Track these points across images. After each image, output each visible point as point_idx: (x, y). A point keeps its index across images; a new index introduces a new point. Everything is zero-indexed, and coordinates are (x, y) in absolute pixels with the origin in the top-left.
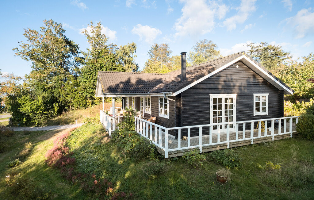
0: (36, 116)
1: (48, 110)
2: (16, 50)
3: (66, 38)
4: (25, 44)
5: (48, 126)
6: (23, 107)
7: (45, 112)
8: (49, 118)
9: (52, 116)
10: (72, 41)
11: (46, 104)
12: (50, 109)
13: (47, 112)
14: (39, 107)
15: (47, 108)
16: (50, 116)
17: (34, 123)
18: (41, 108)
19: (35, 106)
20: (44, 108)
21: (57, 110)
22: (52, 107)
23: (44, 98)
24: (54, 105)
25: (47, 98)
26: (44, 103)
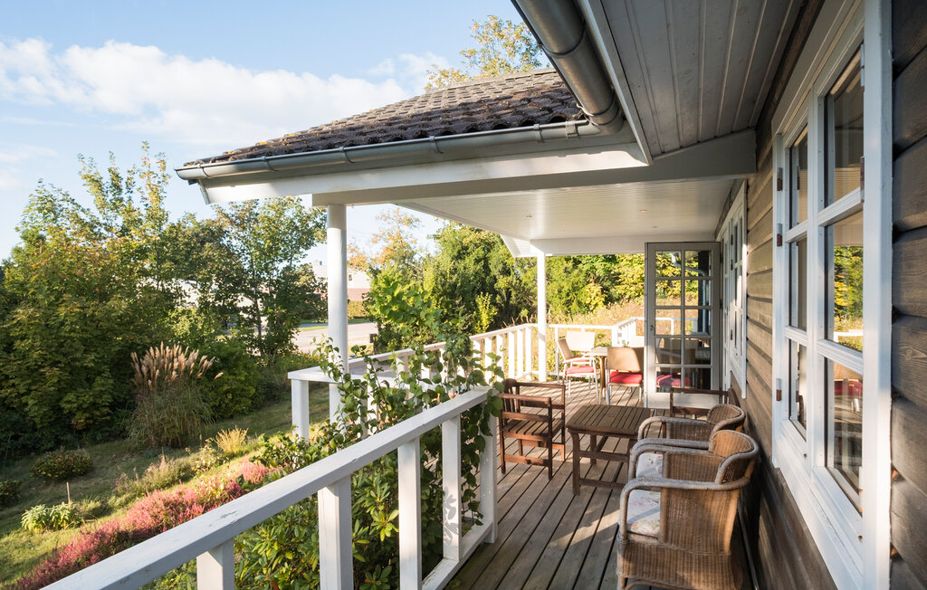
11: (452, 295)
20: (442, 308)
21: (489, 319)
22: (472, 308)
23: (444, 276)
24: (479, 300)
25: (451, 278)
26: (445, 293)
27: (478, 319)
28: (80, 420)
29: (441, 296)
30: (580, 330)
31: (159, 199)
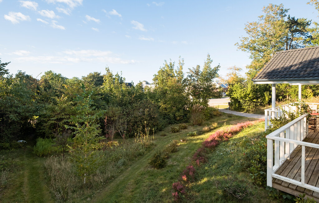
0: (245, 103)
1: (257, 98)
2: (237, 45)
3: (291, 18)
4: (244, 38)
5: (254, 113)
6: (234, 94)
7: (255, 100)
8: (258, 106)
9: (261, 105)
10: (299, 18)
11: (256, 92)
12: (259, 97)
13: (256, 100)
14: (248, 94)
15: (256, 97)
16: (258, 104)
17: (244, 109)
18: (250, 96)
19: (244, 93)
20: (253, 96)
21: (268, 99)
22: (263, 96)
23: (254, 86)
24: (265, 93)
25: (256, 87)
26: (254, 91)
27: (265, 99)
28: (178, 118)
29: (253, 92)
30: (312, 104)
31: (182, 69)
